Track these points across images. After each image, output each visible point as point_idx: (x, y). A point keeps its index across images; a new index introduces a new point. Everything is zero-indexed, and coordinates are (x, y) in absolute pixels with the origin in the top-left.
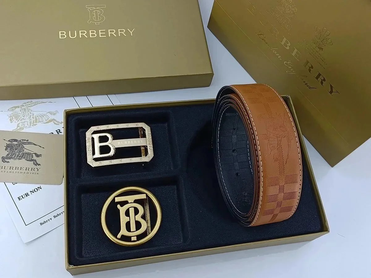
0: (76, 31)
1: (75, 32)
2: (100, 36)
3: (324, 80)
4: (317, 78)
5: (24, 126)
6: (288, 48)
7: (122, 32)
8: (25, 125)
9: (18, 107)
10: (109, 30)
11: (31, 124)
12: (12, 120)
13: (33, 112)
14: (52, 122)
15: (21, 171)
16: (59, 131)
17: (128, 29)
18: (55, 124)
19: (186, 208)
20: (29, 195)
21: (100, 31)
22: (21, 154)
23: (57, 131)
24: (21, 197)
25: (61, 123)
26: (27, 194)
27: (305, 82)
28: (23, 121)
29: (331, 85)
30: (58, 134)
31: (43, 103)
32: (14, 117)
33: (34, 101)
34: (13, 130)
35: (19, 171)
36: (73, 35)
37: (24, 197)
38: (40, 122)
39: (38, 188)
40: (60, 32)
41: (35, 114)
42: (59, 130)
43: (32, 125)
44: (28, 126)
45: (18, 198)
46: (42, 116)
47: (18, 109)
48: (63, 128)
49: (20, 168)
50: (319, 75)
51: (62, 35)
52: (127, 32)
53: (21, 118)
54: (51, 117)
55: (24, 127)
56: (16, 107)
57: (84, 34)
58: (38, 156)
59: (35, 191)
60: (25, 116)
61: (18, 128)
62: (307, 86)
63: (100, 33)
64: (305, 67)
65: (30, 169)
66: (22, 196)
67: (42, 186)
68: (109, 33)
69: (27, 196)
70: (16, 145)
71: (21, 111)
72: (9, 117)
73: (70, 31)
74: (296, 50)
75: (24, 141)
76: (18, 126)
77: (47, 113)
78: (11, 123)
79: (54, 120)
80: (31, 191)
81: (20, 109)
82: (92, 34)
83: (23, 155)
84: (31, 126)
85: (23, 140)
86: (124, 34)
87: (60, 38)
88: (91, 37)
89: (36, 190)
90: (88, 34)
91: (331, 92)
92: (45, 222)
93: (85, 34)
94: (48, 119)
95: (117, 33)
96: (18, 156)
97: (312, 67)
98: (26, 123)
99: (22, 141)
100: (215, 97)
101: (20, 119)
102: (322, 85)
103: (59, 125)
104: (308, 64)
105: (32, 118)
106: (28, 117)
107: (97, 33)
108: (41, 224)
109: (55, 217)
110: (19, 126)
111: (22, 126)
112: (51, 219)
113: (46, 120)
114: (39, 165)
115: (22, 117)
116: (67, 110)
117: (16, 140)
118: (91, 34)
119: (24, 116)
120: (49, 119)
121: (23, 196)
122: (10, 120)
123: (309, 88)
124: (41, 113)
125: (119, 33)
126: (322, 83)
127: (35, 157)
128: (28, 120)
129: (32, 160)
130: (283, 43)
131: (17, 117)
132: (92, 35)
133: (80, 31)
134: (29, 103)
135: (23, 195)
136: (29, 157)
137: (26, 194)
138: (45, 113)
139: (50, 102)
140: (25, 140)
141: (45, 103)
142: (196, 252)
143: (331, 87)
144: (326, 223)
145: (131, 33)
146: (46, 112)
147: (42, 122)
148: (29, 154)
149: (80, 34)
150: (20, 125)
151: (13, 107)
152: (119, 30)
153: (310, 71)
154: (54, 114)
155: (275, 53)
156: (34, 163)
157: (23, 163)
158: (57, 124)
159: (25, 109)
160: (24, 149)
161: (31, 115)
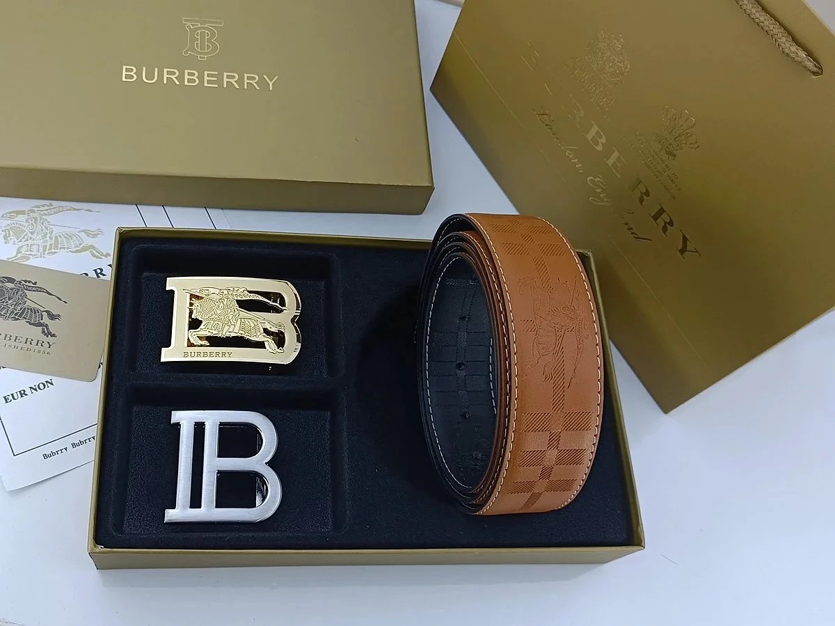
0: (156, 69)
1: (154, 70)
2: (206, 85)
3: (671, 223)
4: (656, 218)
5: (30, 253)
6: (599, 148)
7: (251, 80)
8: (31, 251)
9: (23, 213)
10: (225, 74)
11: (44, 251)
12: (9, 238)
13: (51, 227)
14: (88, 251)
15: (16, 344)
16: (100, 272)
17: (265, 77)
18: (94, 255)
19: (346, 460)
20: (26, 395)
21: (206, 73)
22: (19, 309)
23: (95, 270)
24: (10, 398)
25: (107, 255)
26: (22, 392)
27: (627, 224)
28: (30, 242)
29: (683, 235)
30: (98, 277)
31: (75, 209)
32: (11, 232)
33: (56, 203)
34: (9, 259)
35: (12, 343)
36: (150, 77)
37: (16, 397)
38: (64, 248)
39: (47, 382)
40: (124, 67)
41: (56, 230)
42: (101, 270)
43: (47, 252)
44: (39, 254)
45: (5, 397)
46: (70, 236)
47: (21, 218)
48: (110, 265)
49: (13, 338)
50: (661, 211)
51: (128, 73)
52: (262, 82)
53: (26, 235)
54: (89, 241)
55: (31, 255)
56: (19, 213)
57: (173, 77)
58: (52, 317)
59: (40, 389)
60: (34, 232)
61: (19, 255)
62: (633, 233)
63: (206, 78)
64: (633, 191)
65: (34, 343)
66: (12, 395)
67: (55, 380)
68: (225, 80)
69: (22, 396)
70: (12, 289)
71: (27, 221)
72: (3, 231)
73: (144, 68)
74: (616, 154)
75: (27, 284)
76: (19, 252)
77: (80, 232)
78: (6, 243)
79: (92, 247)
80: (31, 388)
81: (26, 216)
82: (190, 77)
83: (22, 313)
84: (44, 254)
85: (26, 281)
86: (256, 86)
87: (124, 79)
88: (186, 83)
89: (42, 386)
90: (181, 78)
91: (683, 251)
92: (53, 454)
93: (176, 76)
94: (80, 245)
95: (240, 81)
96: (13, 312)
97: (647, 194)
98: (35, 248)
99: (23, 283)
100: (430, 236)
101: (24, 238)
102: (665, 233)
103: (101, 258)
104: (639, 186)
105: (48, 238)
106: (40, 236)
107: (201, 78)
108: (45, 456)
109: (74, 445)
110: (21, 252)
111: (26, 253)
112: (66, 449)
113: (77, 247)
114: (53, 335)
115: (29, 234)
116: (124, 229)
117: (11, 280)
118: (187, 77)
119: (32, 233)
120: (83, 245)
121: (15, 395)
122: (5, 237)
123: (636, 238)
124: (67, 230)
125: (246, 81)
126: (665, 229)
127: (46, 320)
128: (40, 242)
129: (39, 325)
130: (590, 136)
131: (18, 232)
132: (189, 81)
133: (165, 70)
134: (46, 208)
135: (14, 392)
136: (35, 318)
137: (20, 392)
138: (75, 231)
139: (90, 211)
140: (29, 282)
141: (77, 210)
142: (358, 553)
143: (685, 239)
144: (639, 529)
145: (271, 84)
146: (79, 230)
147: (68, 248)
148: (35, 311)
149: (166, 76)
150: (23, 250)
151: (12, 212)
152: (246, 75)
153: (641, 201)
154: (95, 236)
155: (571, 156)
156: (43, 332)
157: (22, 328)
158: (97, 257)
159: (36, 219)
160: (26, 299)
161: (48, 232)
